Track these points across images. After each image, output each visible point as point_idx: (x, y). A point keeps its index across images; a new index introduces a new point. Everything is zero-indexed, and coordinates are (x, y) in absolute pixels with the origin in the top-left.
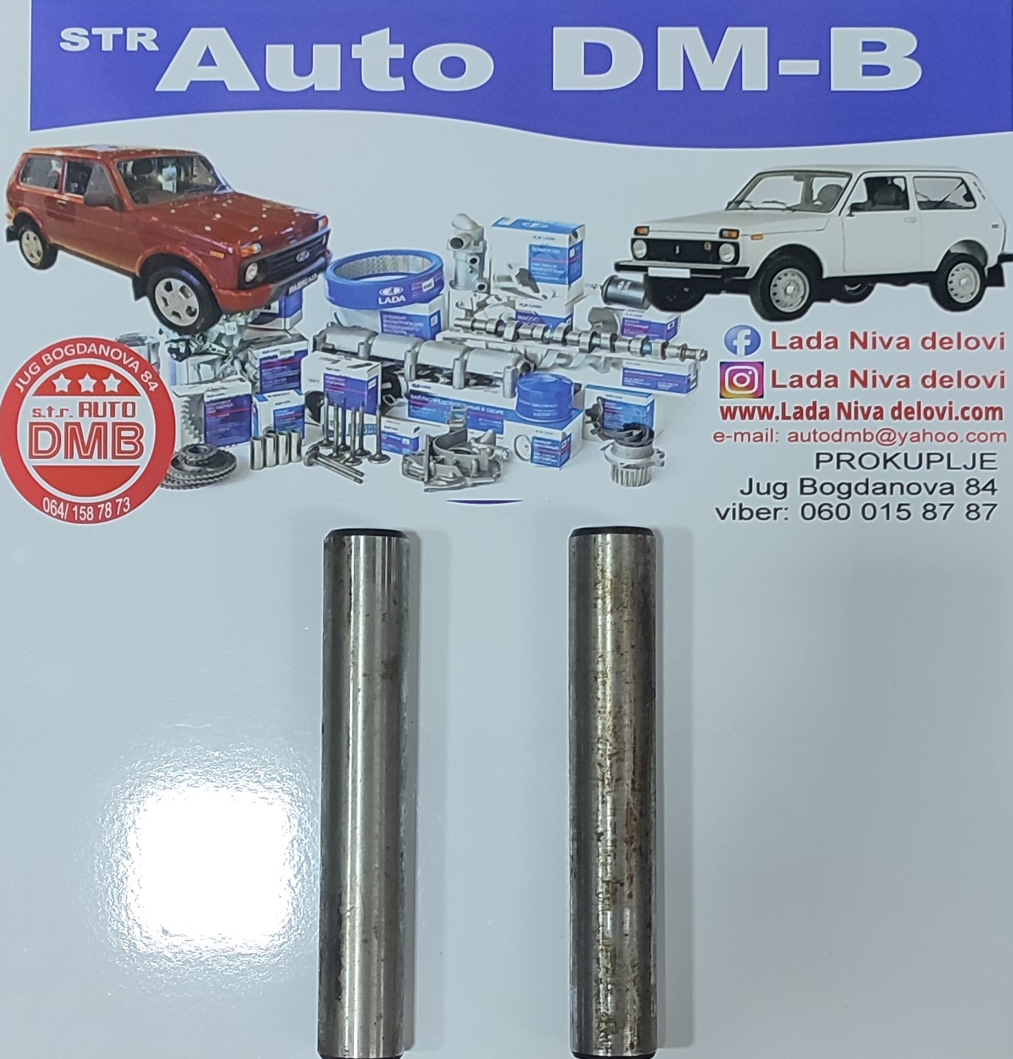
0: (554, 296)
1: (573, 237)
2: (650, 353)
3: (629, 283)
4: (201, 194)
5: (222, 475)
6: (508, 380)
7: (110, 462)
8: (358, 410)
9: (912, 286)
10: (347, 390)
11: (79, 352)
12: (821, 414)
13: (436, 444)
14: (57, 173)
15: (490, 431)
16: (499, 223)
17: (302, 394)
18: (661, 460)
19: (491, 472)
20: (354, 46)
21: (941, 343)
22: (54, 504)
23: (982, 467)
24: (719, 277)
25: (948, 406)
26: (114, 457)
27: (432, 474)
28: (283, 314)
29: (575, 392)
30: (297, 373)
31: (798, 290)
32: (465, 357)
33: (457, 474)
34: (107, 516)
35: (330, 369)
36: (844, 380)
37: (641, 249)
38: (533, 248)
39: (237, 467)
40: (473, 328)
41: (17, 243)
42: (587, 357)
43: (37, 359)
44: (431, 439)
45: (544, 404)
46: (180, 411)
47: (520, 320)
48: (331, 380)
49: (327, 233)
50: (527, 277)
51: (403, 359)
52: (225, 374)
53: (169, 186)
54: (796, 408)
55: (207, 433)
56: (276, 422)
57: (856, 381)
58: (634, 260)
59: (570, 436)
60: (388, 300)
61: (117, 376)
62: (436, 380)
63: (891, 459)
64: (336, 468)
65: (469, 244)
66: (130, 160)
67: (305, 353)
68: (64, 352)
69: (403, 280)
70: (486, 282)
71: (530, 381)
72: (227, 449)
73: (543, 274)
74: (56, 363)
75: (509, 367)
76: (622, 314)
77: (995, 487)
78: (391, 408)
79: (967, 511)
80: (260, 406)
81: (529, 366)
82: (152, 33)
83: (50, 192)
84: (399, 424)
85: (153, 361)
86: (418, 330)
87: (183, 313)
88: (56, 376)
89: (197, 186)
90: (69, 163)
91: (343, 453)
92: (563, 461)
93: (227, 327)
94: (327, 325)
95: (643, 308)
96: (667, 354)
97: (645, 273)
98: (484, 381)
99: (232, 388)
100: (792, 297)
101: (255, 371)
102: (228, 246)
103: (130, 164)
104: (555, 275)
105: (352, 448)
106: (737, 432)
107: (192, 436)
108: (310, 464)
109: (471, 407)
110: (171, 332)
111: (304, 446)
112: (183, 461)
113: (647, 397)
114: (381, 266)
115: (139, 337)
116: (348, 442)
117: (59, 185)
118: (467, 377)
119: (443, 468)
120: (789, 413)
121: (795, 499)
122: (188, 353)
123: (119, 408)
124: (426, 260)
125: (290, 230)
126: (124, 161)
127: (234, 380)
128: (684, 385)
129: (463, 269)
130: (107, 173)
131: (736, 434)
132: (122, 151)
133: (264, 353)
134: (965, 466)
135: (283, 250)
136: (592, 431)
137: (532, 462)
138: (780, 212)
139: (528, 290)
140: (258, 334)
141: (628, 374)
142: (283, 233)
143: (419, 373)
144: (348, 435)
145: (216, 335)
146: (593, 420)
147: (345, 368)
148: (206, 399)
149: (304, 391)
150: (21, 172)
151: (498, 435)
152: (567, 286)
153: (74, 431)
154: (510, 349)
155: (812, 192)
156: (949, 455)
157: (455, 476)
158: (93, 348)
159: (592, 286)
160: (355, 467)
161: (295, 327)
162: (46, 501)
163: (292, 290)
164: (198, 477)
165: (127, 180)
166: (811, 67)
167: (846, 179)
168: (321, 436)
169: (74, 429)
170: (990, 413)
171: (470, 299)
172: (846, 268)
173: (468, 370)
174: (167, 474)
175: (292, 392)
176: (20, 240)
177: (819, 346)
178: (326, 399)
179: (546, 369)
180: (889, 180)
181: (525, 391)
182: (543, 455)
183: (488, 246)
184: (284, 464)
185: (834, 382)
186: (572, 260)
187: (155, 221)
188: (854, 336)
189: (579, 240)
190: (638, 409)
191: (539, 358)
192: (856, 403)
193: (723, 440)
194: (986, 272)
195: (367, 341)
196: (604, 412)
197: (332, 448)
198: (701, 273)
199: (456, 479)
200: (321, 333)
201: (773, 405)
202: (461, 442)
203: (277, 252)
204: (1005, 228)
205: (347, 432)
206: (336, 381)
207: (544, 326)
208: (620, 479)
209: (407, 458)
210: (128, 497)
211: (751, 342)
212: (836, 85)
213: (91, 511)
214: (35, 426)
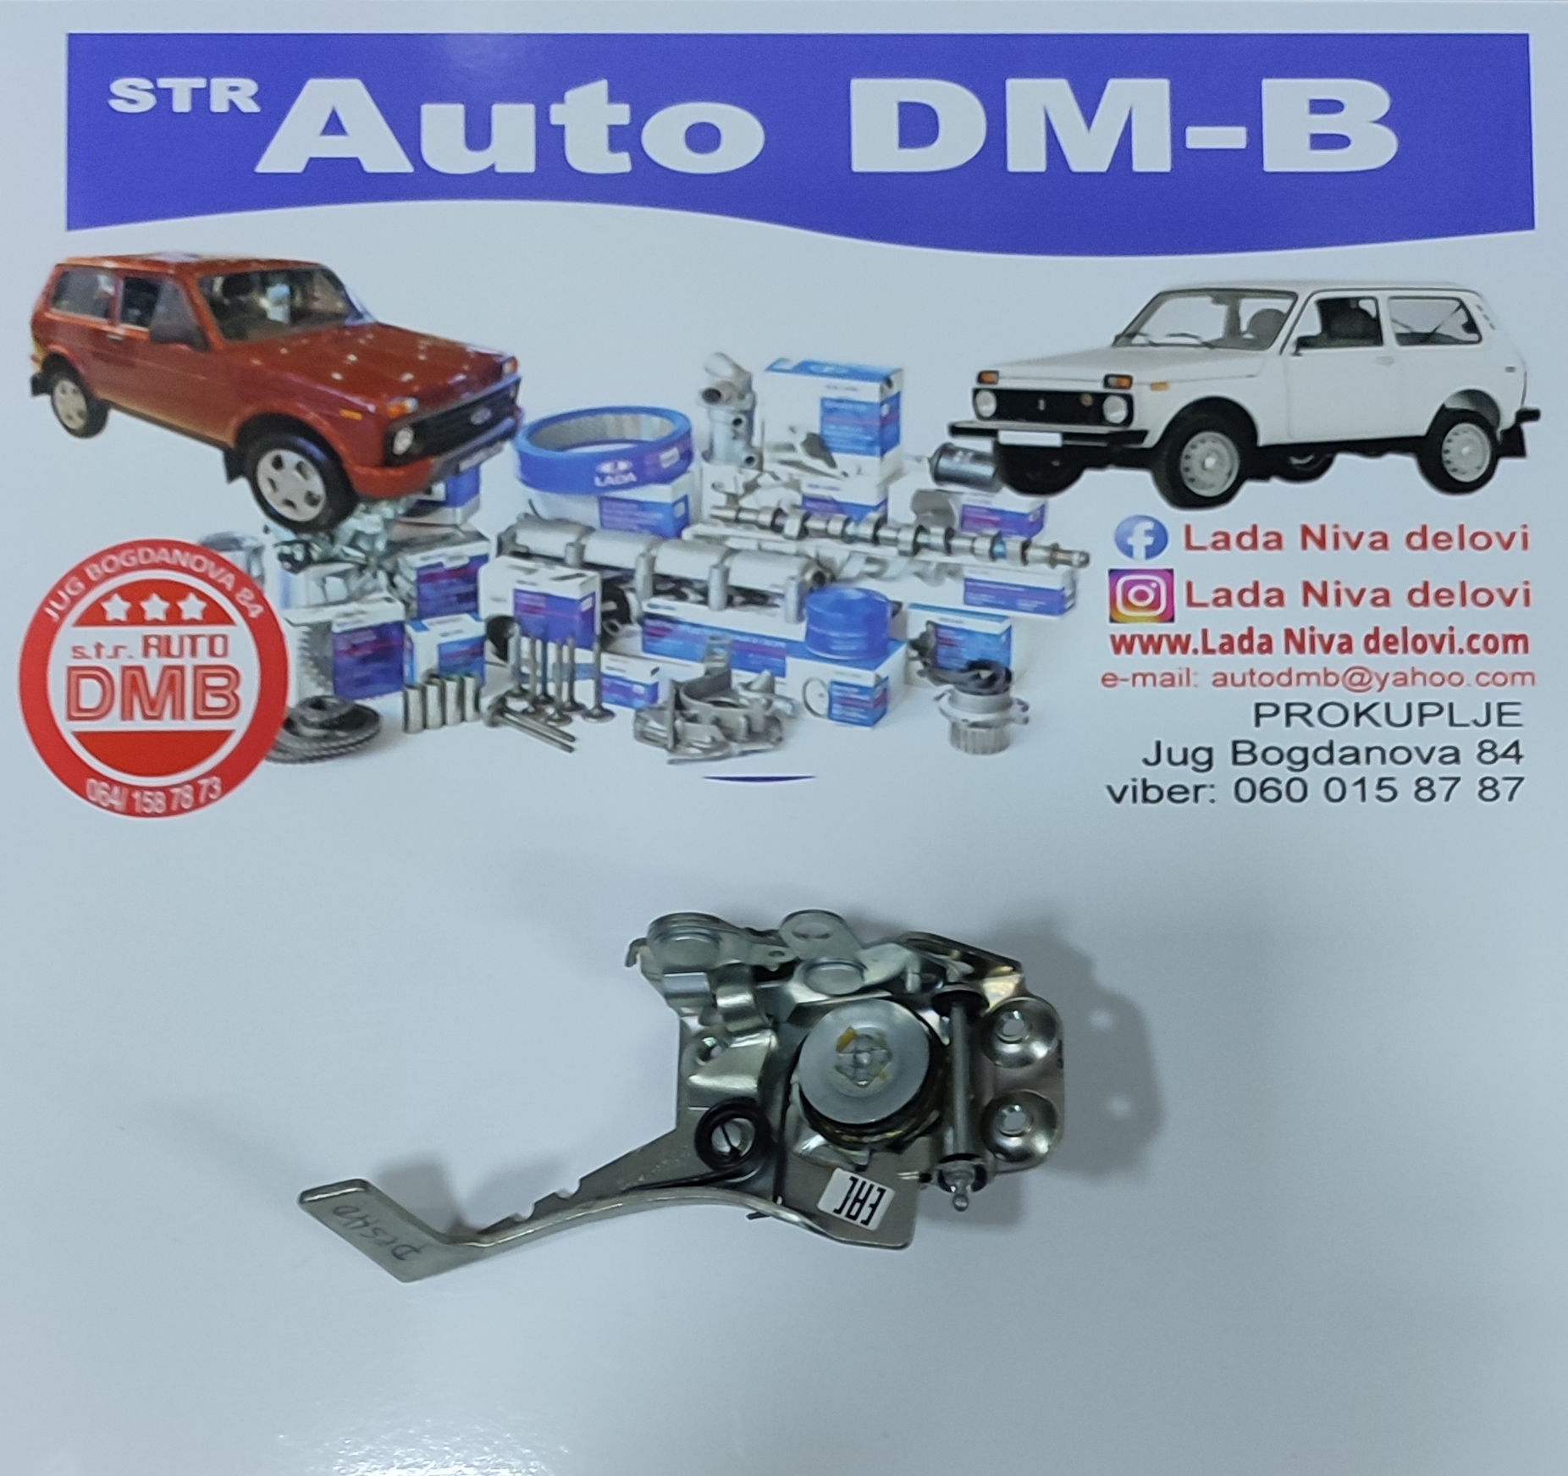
0: (859, 472)
1: (886, 387)
2: (1003, 556)
3: (970, 454)
4: (327, 325)
5: (360, 742)
6: (792, 596)
7: (190, 724)
8: (564, 642)
9: (1392, 459)
10: (549, 613)
11: (143, 562)
12: (1261, 645)
13: (686, 693)
14: (106, 293)
15: (766, 673)
16: (778, 367)
17: (477, 619)
18: (1024, 714)
19: (768, 735)
21: (1436, 540)
22: (105, 789)
23: (1500, 724)
24: (1102, 444)
25: (1447, 632)
26: (197, 717)
27: (679, 737)
28: (451, 503)
29: (894, 613)
30: (473, 590)
31: (1222, 463)
32: (727, 563)
33: (717, 739)
34: (186, 806)
35: (524, 583)
36: (1294, 595)
37: (986, 403)
38: (826, 404)
39: (383, 730)
40: (737, 521)
41: (45, 399)
42: (910, 563)
43: (79, 572)
44: (676, 685)
45: (849, 632)
46: (295, 649)
47: (811, 509)
48: (525, 599)
49: (517, 383)
50: (818, 446)
51: (633, 567)
52: (364, 593)
53: (277, 314)
54: (1224, 636)
55: (339, 680)
56: (442, 662)
57: (1311, 598)
58: (979, 421)
59: (887, 678)
61: (201, 596)
62: (682, 597)
63: (1366, 712)
64: (533, 730)
65: (731, 397)
66: (218, 275)
67: (484, 559)
68: (119, 560)
69: (631, 452)
70: (755, 453)
71: (824, 599)
72: (370, 703)
74: (108, 576)
75: (793, 579)
76: (961, 499)
77: (1521, 753)
78: (616, 639)
79: (1480, 788)
80: (417, 637)
81: (823, 577)
82: (249, 86)
83: (97, 323)
84: (625, 662)
85: (255, 572)
86: (654, 524)
87: (299, 500)
88: (107, 597)
89: (320, 314)
90: (126, 278)
91: (544, 707)
92: (876, 716)
93: (368, 522)
94: (518, 518)
95: (992, 491)
96: (1029, 558)
97: (993, 439)
98: (755, 598)
99: (375, 612)
100: (1213, 473)
101: (409, 587)
102: (368, 402)
103: (219, 282)
104: (858, 442)
105: (557, 699)
106: (1136, 671)
107: (313, 684)
108: (493, 724)
109: (738, 638)
110: (282, 530)
111: (486, 696)
112: (301, 722)
113: (999, 621)
114: (599, 430)
115: (233, 538)
116: (552, 689)
117: (112, 313)
118: (732, 592)
119: (695, 728)
120: (1214, 643)
121: (1225, 772)
122: (309, 561)
123: (203, 644)
124: (666, 421)
125: (461, 377)
126: (208, 276)
127: (377, 601)
128: (1056, 603)
129: (722, 434)
130: (183, 294)
131: (1135, 676)
132: (207, 262)
133: (424, 559)
134: (1475, 722)
135: (453, 407)
136: (921, 673)
137: (830, 719)
138: (1192, 348)
139: (819, 464)
140: (412, 532)
141: (973, 588)
142: (450, 382)
143: (660, 587)
144: (552, 680)
145: (350, 534)
146: (921, 656)
147: (546, 581)
148: (336, 629)
149: (484, 614)
150: (53, 292)
151: (778, 679)
152: (876, 459)
153: (134, 678)
154: (794, 551)
155: (1239, 320)
156: (1451, 705)
157: (713, 739)
159: (916, 457)
160: (563, 728)
161: (471, 520)
162: (92, 785)
163: (465, 465)
164: (324, 745)
165: (215, 305)
166: (1233, 137)
167: (1289, 302)
168: (510, 682)
169: (135, 675)
170: (1511, 643)
171: (732, 477)
172: (1292, 431)
173: (736, 580)
174: (278, 743)
175: (466, 617)
176: (50, 392)
177: (1254, 545)
178: (516, 629)
179: (848, 580)
180: (1352, 302)
181: (818, 613)
182: (847, 707)
183: (759, 400)
184: (455, 724)
185: (1278, 598)
186: (885, 421)
187: (258, 366)
188: (1306, 531)
189: (894, 391)
190: (989, 641)
191: (838, 562)
192: (1312, 629)
193: (1114, 685)
194: (1499, 436)
195: (579, 539)
196: (938, 643)
197: (526, 700)
198: (1077, 439)
199: (716, 745)
200: (510, 528)
201: (1188, 633)
202: (722, 689)
203: (442, 409)
204: (1525, 374)
205: (550, 674)
206: (532, 600)
207: (844, 517)
208: (962, 743)
209: (642, 714)
210: (216, 779)
211: (1154, 542)
212: (1271, 164)
213: (160, 799)
214: (75, 673)
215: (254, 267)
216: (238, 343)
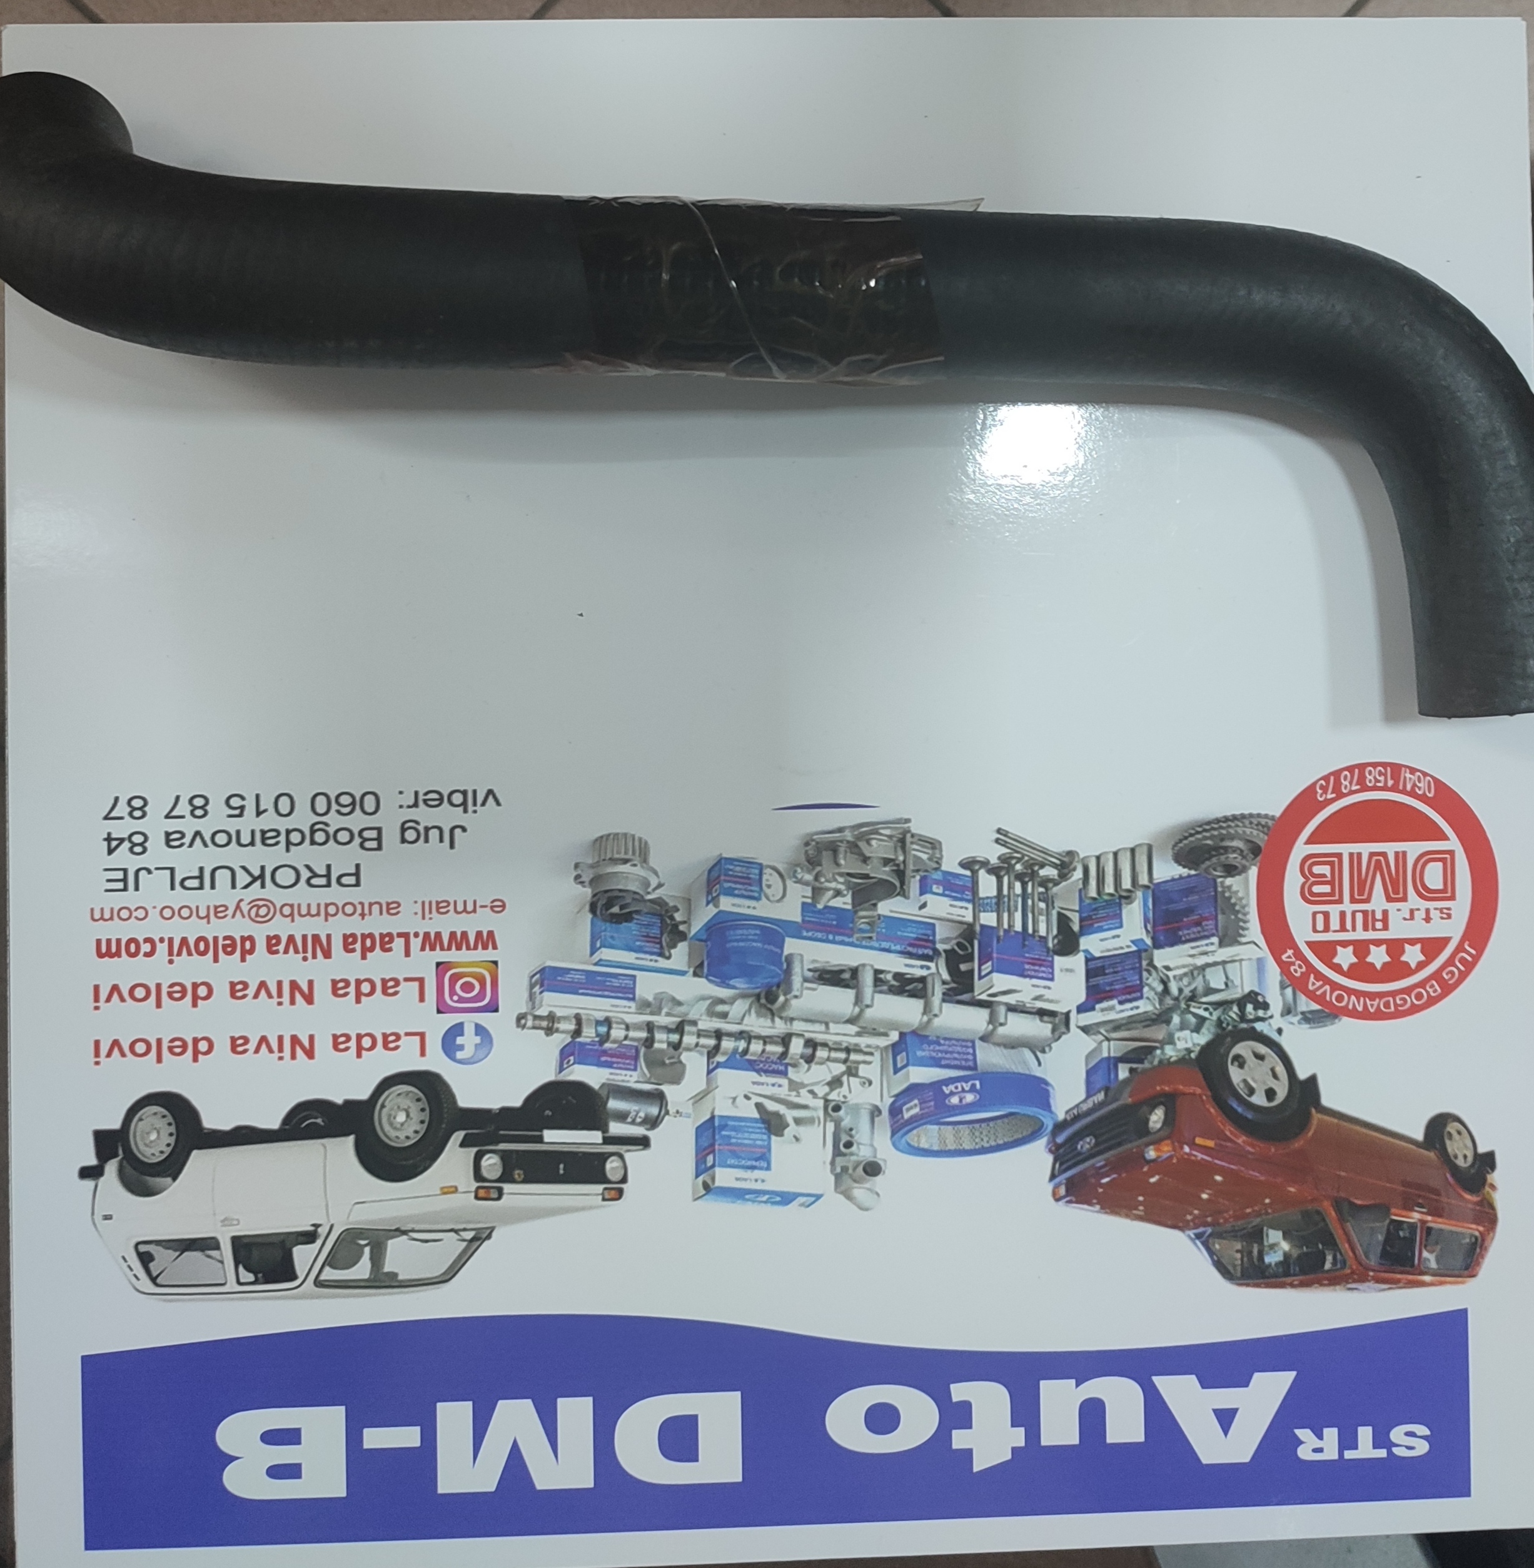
0: (734, 1099)
1: (709, 1182)
2: (598, 1023)
3: (629, 1120)
4: (1228, 1226)
5: (1191, 835)
6: (797, 980)
7: (1345, 849)
8: (1005, 931)
9: (227, 1126)
10: (1021, 959)
11: (1391, 999)
12: (355, 942)
13: (895, 886)
14: (1428, 1251)
15: (820, 906)
16: (813, 1199)
17: (1086, 951)
18: (579, 872)
19: (818, 848)
20: (1022, 1444)
21: (184, 1046)
22: (1419, 788)
23: (125, 871)
24: (502, 1132)
25: (175, 958)
26: (1339, 856)
27: (900, 844)
28: (1112, 1061)
29: (701, 965)
30: (1091, 980)
31: (389, 1119)
32: (857, 1010)
33: (865, 843)
35: (1045, 987)
36: (322, 991)
37: (613, 1168)
38: (766, 1165)
39: (1171, 847)
40: (848, 1050)
41: (1481, 1150)
42: (687, 1014)
43: (1447, 989)
44: (904, 893)
45: (742, 947)
46: (1252, 921)
47: (782, 1064)
48: (1044, 972)
49: (1053, 1177)
50: (773, 1124)
51: (944, 1005)
52: (1190, 974)
53: (1274, 1236)
54: (390, 950)
55: (1213, 893)
56: (1118, 912)
57: (305, 988)
58: (622, 1152)
59: (708, 903)
60: (967, 1087)
61: (1337, 968)
62: (898, 976)
63: (255, 879)
64: (1034, 849)
65: (855, 1169)
66: (1328, 1271)
67: (1081, 1009)
68: (1411, 1000)
69: (948, 1114)
70: (830, 1116)
71: (766, 978)
72: (1185, 872)
73: (750, 1130)
74: (1422, 984)
75: (796, 997)
76: (638, 1077)
77: (106, 843)
78: (960, 936)
79: (146, 809)
80: (1142, 934)
81: (768, 999)
82: (1304, 1453)
83: (1437, 1222)
84: (948, 914)
85: (1289, 991)
86: (925, 1046)
87: (1251, 1060)
88: (1421, 966)
89: (1235, 1236)
90: (1413, 1265)
91: (1025, 871)
92: (717, 868)
93: (1188, 1041)
94: (1051, 1048)
95: (609, 1085)
96: (574, 1021)
97: (606, 1135)
98: (831, 977)
99: (1180, 957)
100: (399, 1107)
101: (1150, 981)
102: (1190, 1154)
103: (1328, 1265)
104: (734, 1129)
105: (1012, 878)
106: (473, 915)
107: (1234, 888)
108: (1071, 854)
109: (846, 939)
110: (1266, 1032)
111: (1080, 879)
112: (1245, 852)
113: (601, 960)
114: (977, 1134)
115: (1309, 1023)
116: (1018, 887)
117: (1425, 1232)
118: (854, 981)
119: (886, 853)
120: (398, 944)
121: (389, 820)
122: (1241, 1002)
123: (1335, 924)
124: (912, 1143)
125: (1105, 1180)
126: (1337, 1270)
127: (1177, 968)
128: (548, 979)
129: (862, 1134)
130: (1360, 1251)
131: (474, 911)
132: (1338, 1284)
133: (1137, 1008)
134: (149, 872)
135: (1112, 1153)
136: (677, 910)
137: (761, 864)
138: (417, 1229)
139: (771, 1106)
140: (1148, 1033)
141: (627, 992)
142: (1115, 1176)
143: (920, 986)
144: (1018, 896)
145: (1204, 1030)
146: (676, 926)
147: (1025, 989)
148: (1215, 940)
149: (1080, 957)
150: (1478, 1250)
151: (809, 901)
152: (717, 1113)
153: (1395, 893)
154: (795, 1023)
155: (371, 1259)
156: (173, 888)
157: (868, 842)
158: (1372, 1006)
159: (681, 1116)
160: (1008, 851)
161: (1094, 1045)
162: (1429, 792)
163: (1101, 1096)
164: (1224, 832)
165: (1331, 1243)
166: (376, 1438)
167: (322, 1277)
168: (1056, 894)
169: (1394, 893)
170: (114, 949)
171: (855, 1093)
172: (322, 1149)
173: (850, 994)
174: (1267, 834)
175: (1097, 954)
176: (1476, 1155)
177: (359, 1037)
178: (1050, 945)
179: (744, 996)
180: (261, 1280)
181: (774, 965)
182: (745, 875)
183: (828, 1167)
184: (1106, 853)
185: (337, 988)
186: (711, 1149)
187: (1290, 1186)
188: (310, 1054)
189: (701, 1179)
190: (614, 942)
191: (753, 1011)
192: (305, 959)
193: (493, 902)
194: (120, 1152)
195: (995, 1029)
196: (661, 938)
197: (1041, 877)
198: (527, 1136)
199: (866, 838)
200: (1060, 1037)
201: (422, 953)
202: (858, 890)
203: (1120, 1149)
204: (93, 1214)
205: (1020, 900)
206: (1035, 971)
207: (747, 1057)
208: (637, 843)
209: (935, 866)
210: (1321, 799)
211: (455, 1040)
212: (338, 1413)
213: (1370, 780)
214: (1449, 895)
215: (1296, 1280)
216: (1310, 1208)
